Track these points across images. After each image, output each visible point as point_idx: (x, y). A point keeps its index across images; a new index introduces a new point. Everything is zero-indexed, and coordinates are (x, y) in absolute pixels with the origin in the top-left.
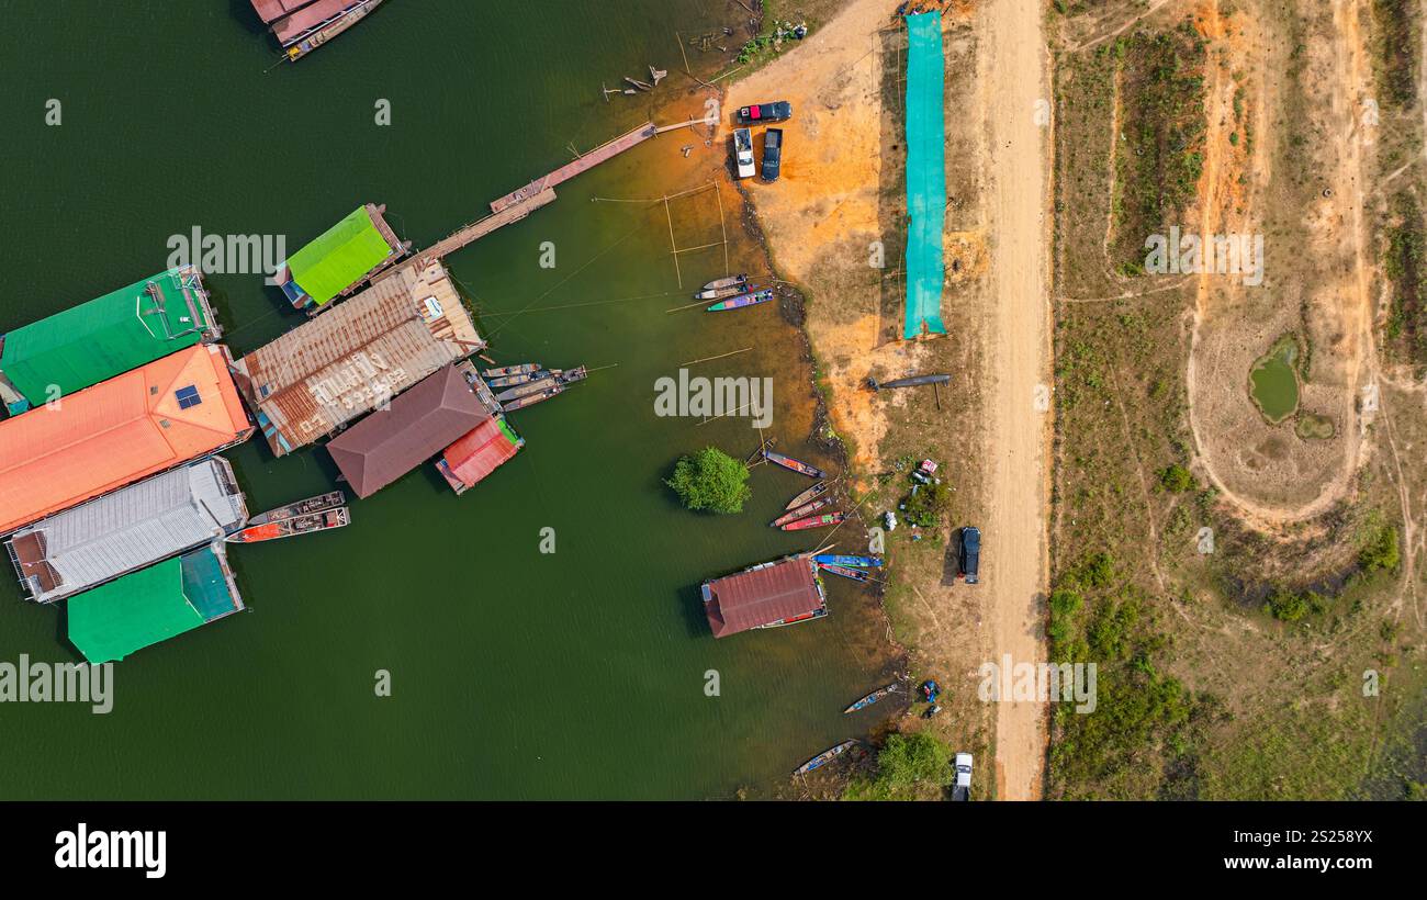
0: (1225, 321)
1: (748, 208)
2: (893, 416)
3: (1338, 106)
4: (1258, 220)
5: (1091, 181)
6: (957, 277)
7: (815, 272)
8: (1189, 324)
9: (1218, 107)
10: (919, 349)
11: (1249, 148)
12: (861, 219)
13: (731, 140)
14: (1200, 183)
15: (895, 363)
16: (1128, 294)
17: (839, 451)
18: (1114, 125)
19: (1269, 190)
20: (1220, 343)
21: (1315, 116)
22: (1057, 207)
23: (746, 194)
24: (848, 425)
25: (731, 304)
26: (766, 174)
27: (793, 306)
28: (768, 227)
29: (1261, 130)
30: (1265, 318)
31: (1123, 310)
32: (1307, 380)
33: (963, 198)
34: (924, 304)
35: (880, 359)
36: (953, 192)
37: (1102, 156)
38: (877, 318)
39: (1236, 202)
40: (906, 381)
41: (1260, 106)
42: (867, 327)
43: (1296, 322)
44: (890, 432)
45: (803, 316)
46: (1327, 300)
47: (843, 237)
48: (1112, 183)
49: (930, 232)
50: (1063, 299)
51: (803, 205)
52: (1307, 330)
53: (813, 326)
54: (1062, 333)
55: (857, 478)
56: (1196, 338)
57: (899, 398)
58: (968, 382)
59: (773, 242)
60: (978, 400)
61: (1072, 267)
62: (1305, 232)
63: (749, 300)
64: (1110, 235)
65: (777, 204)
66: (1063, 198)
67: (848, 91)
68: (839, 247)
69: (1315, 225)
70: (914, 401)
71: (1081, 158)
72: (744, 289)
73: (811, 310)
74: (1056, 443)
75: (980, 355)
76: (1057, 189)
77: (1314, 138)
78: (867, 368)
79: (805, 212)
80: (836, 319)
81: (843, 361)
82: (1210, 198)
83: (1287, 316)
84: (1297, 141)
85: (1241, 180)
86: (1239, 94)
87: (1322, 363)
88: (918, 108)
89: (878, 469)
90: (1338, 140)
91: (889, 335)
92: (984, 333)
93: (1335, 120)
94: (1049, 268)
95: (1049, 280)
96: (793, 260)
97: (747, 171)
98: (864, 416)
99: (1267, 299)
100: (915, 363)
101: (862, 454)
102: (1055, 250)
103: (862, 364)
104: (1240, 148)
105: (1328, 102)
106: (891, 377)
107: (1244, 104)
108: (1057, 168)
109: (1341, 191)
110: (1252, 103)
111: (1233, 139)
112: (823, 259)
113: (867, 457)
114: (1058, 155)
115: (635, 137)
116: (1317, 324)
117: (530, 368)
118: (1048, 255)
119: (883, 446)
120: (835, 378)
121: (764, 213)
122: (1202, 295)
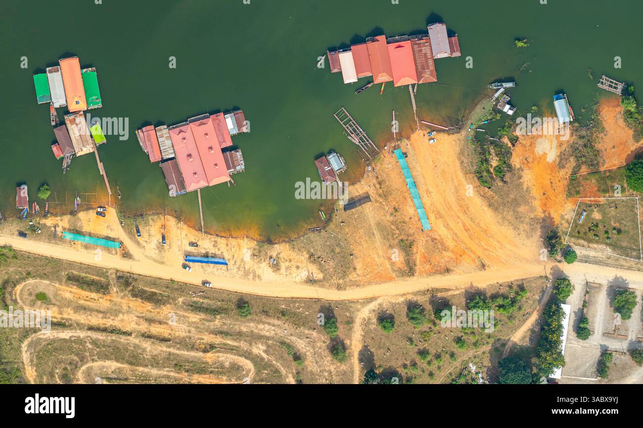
0: (55, 290)
1: (93, 209)
2: (50, 227)
3: (89, 317)
4: (72, 299)
5: (85, 270)
6: (72, 243)
7: (79, 219)
8: (56, 283)
9: (94, 295)
10: (61, 234)
11: (85, 300)
12: (86, 228)
13: (105, 208)
14: (80, 290)
15: (59, 229)
16: (63, 273)
17: (45, 216)
18: (94, 277)
19: (77, 303)
20: (51, 288)
21: (89, 313)
22: (81, 264)
23: (95, 209)
24: (50, 219)
25: (76, 202)
26: (98, 213)
27: (73, 213)
28: (88, 211)
29: (88, 303)
30: (54, 297)
31: (60, 272)
32: (42, 302)
33: (86, 247)
34: (69, 236)
35: (61, 227)
36: (88, 245)
37: (89, 274)
38: (68, 227)
39: (76, 296)
40: (55, 231)
41: (93, 304)
42: (67, 226)
43: (52, 302)
44: (47, 226)
45: (70, 214)
46: (55, 309)
47: (84, 225)
48: (84, 274)
49: (81, 240)
50: (64, 262)
51: (91, 218)
52: (50, 304)
53: (69, 216)
54: (59, 260)
55: (40, 219)
56: (53, 284)
57: (53, 229)
58: (54, 242)
59: (85, 212)
60: (50, 243)
61: (70, 264)
62: (68, 307)
63: (76, 205)
64: (75, 272)
65: (92, 214)
66: (82, 265)
67: (110, 230)
68: (82, 224)
69: (69, 309)
70: (52, 231)
71: (90, 270)
72: (78, 205)
73: (72, 216)
74: (39, 255)
75: (58, 245)
76: (84, 264)
77: (85, 312)
78: (59, 224)
79: (90, 219)
80: (69, 221)
81: (61, 220)
82: (78, 291)
83: (54, 301)
84: (85, 309)
85: (80, 298)
86: (95, 300)
87: (44, 306)
88: (103, 242)
89: (41, 223)
90: (83, 316)
91: (64, 229)
92: (62, 247)
93: (87, 316)
94: (71, 260)
95: (69, 260)
96: (82, 215)
97: (99, 210)
98: (51, 222)
99: (57, 298)
100: (58, 233)
101: (44, 220)
102: (74, 262)
103: (60, 224)
104: (85, 298)
105: (91, 316)
106: (57, 228)
107: (93, 300)
108: (88, 265)
109: (74, 315)
110: (93, 302)
111: (87, 297)
112: (80, 220)
113: (43, 221)
114: (91, 266)
115: (109, 191)
116: (51, 306)
117: (69, 163)
118: (73, 260)
119: (45, 224)
120: (59, 218)
121: (91, 211)
122: (61, 286)
